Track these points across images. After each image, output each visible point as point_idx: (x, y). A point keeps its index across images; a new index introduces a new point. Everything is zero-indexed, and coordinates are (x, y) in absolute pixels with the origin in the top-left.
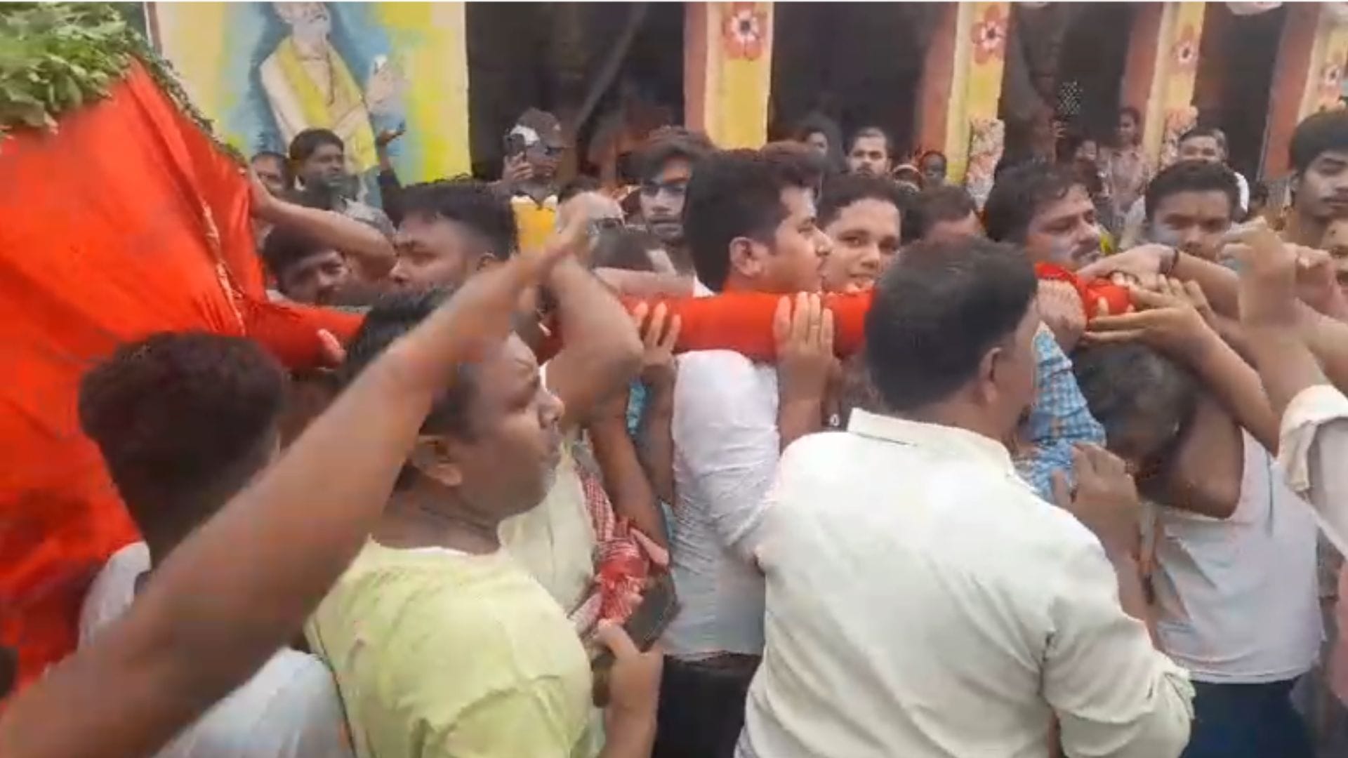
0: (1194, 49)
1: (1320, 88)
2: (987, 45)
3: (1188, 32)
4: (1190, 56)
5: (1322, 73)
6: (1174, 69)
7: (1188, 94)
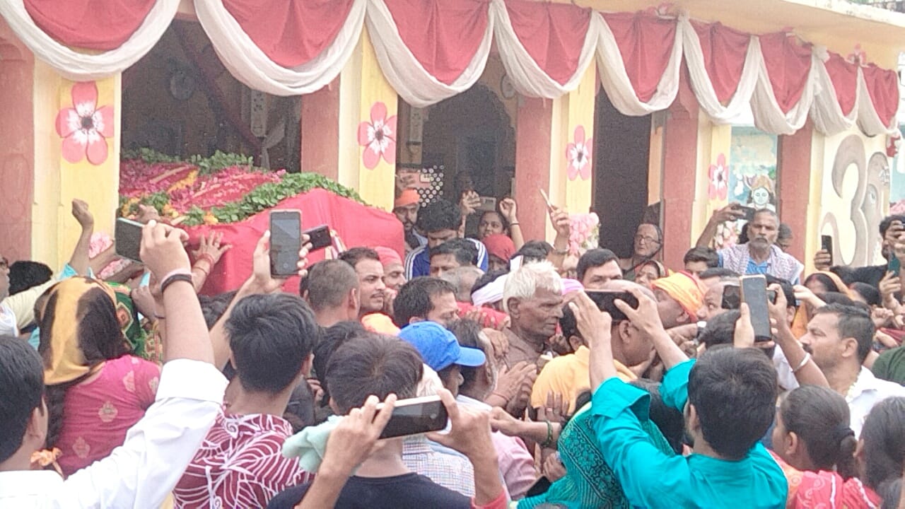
0: (588, 152)
1: (710, 190)
2: (376, 147)
3: (580, 131)
4: (584, 158)
5: (710, 174)
6: (570, 173)
7: (587, 201)
